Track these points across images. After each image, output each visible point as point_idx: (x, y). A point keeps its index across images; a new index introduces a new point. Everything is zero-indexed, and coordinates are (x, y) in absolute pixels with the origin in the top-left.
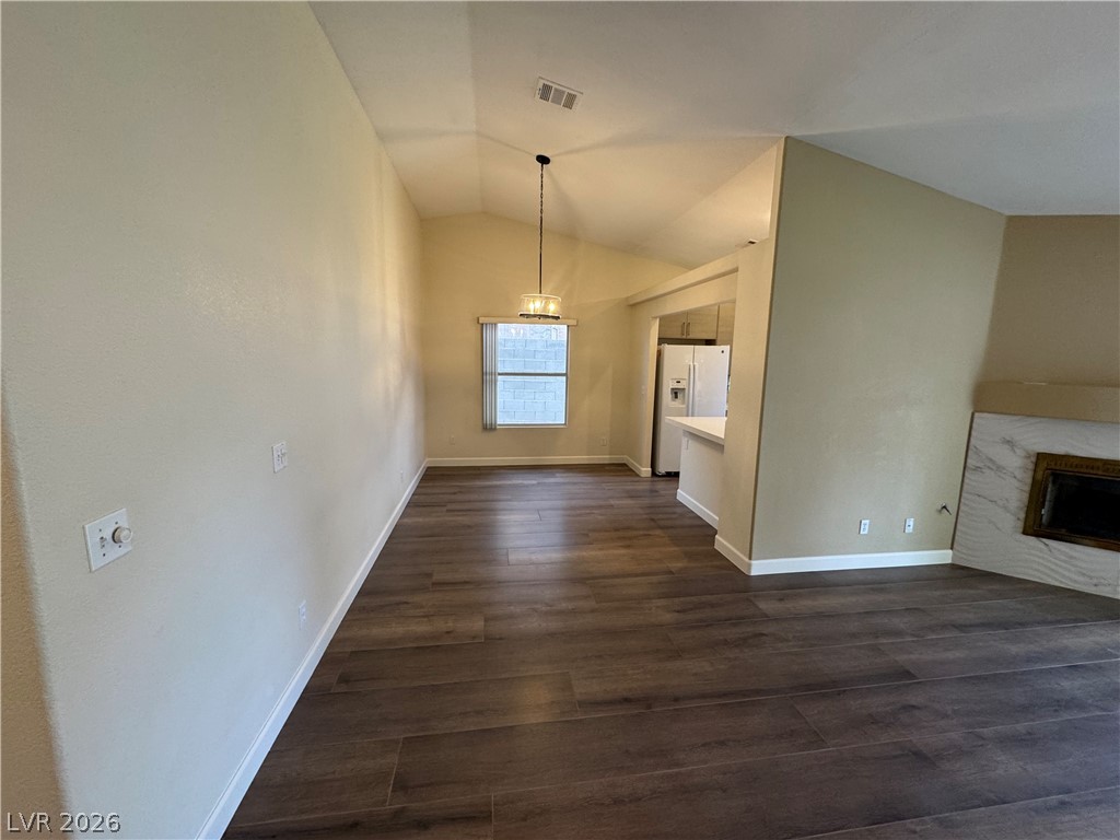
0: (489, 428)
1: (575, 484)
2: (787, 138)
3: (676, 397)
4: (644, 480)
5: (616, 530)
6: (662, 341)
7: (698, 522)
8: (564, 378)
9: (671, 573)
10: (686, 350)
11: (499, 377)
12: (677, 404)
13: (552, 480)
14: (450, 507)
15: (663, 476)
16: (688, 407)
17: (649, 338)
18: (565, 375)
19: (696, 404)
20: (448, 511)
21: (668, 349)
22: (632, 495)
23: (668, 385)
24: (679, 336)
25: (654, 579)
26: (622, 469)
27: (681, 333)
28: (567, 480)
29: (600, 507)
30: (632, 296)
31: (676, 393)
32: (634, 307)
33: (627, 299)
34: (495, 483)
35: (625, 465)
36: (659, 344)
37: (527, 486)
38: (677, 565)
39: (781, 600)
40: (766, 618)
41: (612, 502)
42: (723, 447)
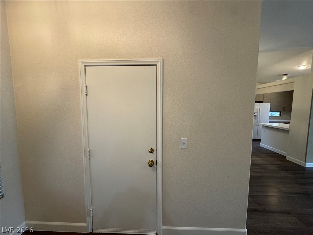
16: (257, 120)
38: (279, 163)
42: (289, 131)
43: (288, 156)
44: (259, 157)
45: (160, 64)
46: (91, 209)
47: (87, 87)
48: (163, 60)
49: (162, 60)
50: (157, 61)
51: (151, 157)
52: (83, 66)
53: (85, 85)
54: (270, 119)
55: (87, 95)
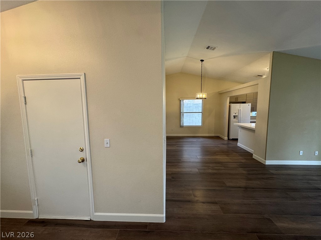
0: (182, 127)
1: (207, 141)
2: (273, 52)
3: (235, 118)
4: (226, 140)
5: (223, 152)
6: (230, 103)
7: (246, 151)
8: (201, 113)
9: (242, 163)
10: (238, 105)
11: (185, 114)
12: (235, 120)
13: (200, 140)
14: (177, 145)
15: (231, 140)
16: (239, 120)
17: (227, 102)
18: (202, 112)
19: (241, 120)
20: (177, 146)
21: (232, 105)
22: (224, 144)
23: (232, 114)
24: (235, 101)
25: (238, 164)
26: (218, 138)
27: (236, 101)
28: (204, 140)
29: (216, 147)
30: (221, 91)
31: (235, 117)
32: (221, 94)
33: (219, 92)
34: (185, 140)
35: (219, 137)
36: (229, 104)
37: (194, 141)
38: (243, 161)
39: (276, 170)
40: (273, 174)
41: (219, 146)
42: (255, 130)
43: (255, 155)
44: (227, 156)
45: (82, 78)
46: (36, 199)
47: (25, 98)
48: (85, 74)
49: (83, 74)
50: (80, 75)
51: (82, 155)
52: (21, 80)
53: (23, 95)
54: (251, 119)
55: (26, 104)
